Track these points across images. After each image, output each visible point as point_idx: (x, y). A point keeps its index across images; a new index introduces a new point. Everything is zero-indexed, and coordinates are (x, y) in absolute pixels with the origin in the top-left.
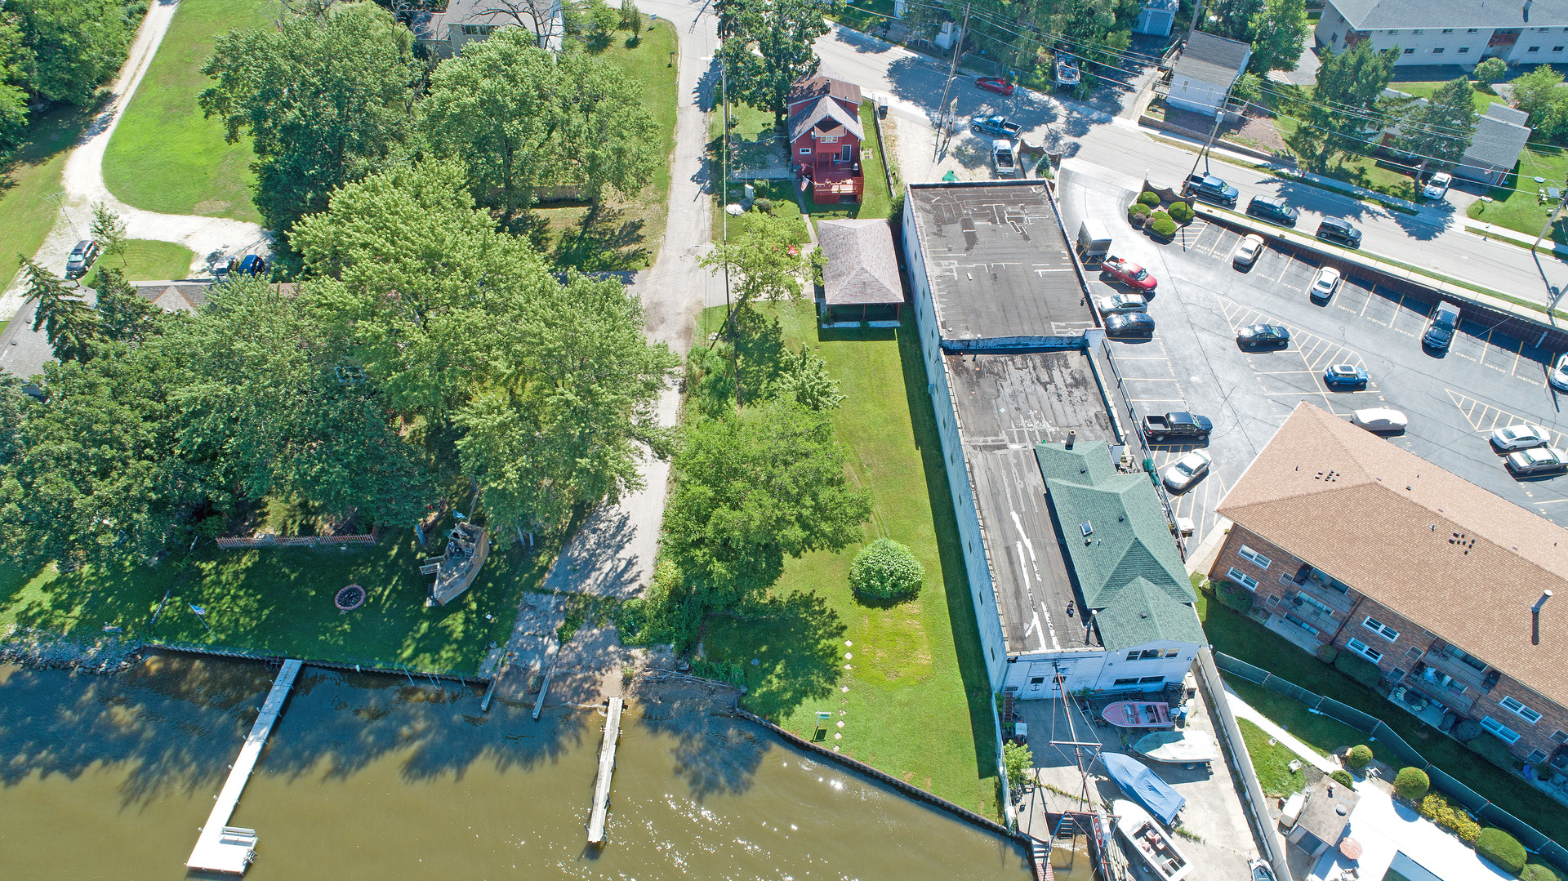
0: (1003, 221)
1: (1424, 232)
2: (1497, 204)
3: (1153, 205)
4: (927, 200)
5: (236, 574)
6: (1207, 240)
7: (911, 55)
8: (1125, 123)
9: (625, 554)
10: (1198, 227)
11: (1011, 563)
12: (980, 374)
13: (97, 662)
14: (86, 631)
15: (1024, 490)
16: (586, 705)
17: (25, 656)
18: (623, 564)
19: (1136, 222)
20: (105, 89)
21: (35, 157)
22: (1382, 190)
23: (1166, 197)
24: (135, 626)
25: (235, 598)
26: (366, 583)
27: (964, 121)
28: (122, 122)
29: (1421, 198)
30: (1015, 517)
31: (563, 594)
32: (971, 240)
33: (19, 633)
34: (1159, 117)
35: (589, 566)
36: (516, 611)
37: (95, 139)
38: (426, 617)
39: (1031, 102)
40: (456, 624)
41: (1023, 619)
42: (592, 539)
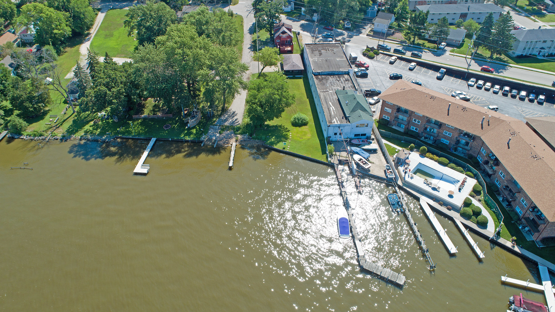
0: (329, 50)
1: (438, 55)
2: (458, 49)
3: (369, 51)
4: (310, 47)
5: (138, 123)
6: (383, 58)
7: (306, 22)
8: (363, 36)
9: (235, 118)
10: (381, 56)
11: (329, 111)
12: (322, 79)
13: (105, 139)
14: (101, 134)
15: (333, 99)
16: (227, 145)
17: (87, 139)
18: (234, 120)
19: (364, 55)
20: (88, 32)
21: (71, 46)
22: (428, 47)
23: (372, 49)
24: (114, 133)
25: (138, 127)
26: (171, 124)
27: (320, 35)
28: (94, 39)
29: (438, 49)
30: (330, 103)
31: (220, 125)
32: (321, 54)
33: (85, 135)
34: (372, 34)
35: (226, 120)
36: (209, 129)
37: (87, 42)
38: (186, 130)
39: (338, 32)
40: (194, 131)
41: (331, 119)
42: (227, 116)
